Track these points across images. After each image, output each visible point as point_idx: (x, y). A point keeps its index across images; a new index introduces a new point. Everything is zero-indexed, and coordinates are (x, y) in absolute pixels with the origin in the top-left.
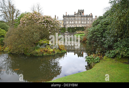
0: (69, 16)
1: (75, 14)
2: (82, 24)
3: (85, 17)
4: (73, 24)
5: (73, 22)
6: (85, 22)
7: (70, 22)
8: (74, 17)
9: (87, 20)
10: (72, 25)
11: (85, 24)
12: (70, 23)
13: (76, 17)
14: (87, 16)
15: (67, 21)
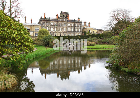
0: (49, 20)
1: (58, 18)
2: (69, 32)
3: (72, 22)
4: (56, 32)
5: (55, 28)
6: (72, 29)
7: (52, 28)
9: (74, 26)
10: (54, 32)
11: (72, 32)
12: (52, 30)
13: (59, 22)
14: (74, 22)
15: (47, 27)
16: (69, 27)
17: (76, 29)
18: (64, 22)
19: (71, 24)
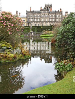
0: (33, 13)
1: (41, 10)
2: (50, 22)
3: (53, 13)
4: (39, 22)
5: (38, 19)
6: (54, 19)
7: (35, 19)
8: (40, 13)
9: (55, 17)
10: (37, 23)
11: (54, 22)
12: (35, 21)
13: (42, 14)
14: (55, 13)
15: (32, 18)
16: (50, 18)
17: (57, 19)
18: (46, 14)
19: (52, 15)
